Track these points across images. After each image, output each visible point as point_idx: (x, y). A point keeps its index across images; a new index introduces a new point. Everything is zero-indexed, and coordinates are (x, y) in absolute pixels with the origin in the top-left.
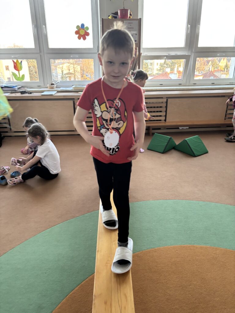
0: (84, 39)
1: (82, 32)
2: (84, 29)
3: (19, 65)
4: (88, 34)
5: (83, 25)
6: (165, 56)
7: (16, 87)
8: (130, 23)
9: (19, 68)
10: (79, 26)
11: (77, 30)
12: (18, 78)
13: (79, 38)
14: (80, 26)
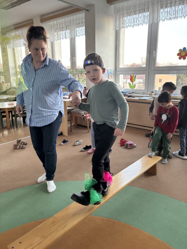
0: (184, 59)
1: (183, 54)
2: (185, 52)
5: (185, 49)
9: (133, 80)
10: (181, 49)
11: (179, 52)
12: (132, 87)
13: (180, 58)
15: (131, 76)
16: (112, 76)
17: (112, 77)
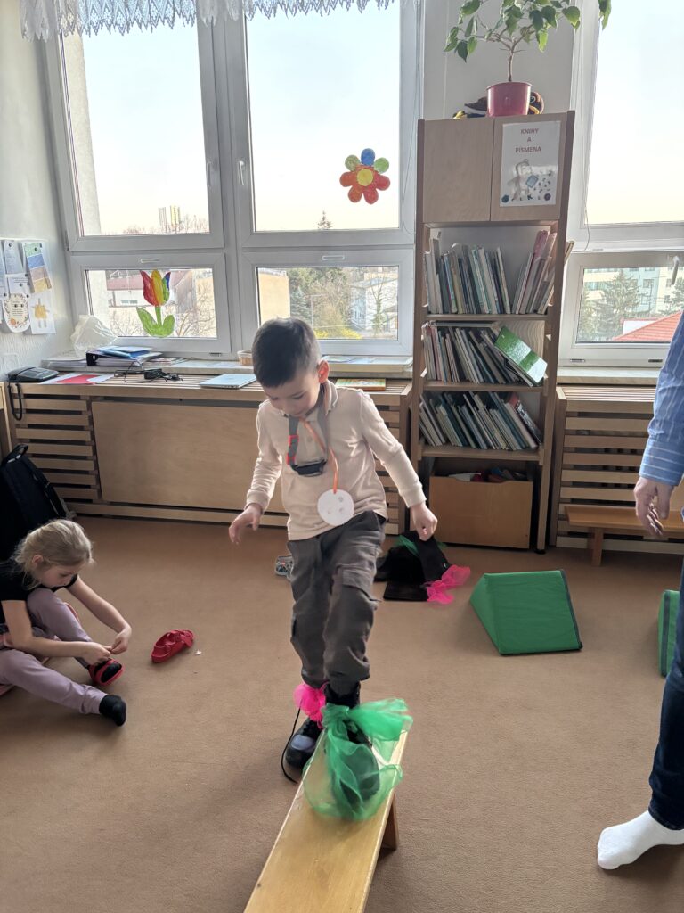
0: (372, 199)
1: (365, 178)
2: (372, 169)
3: (159, 287)
4: (384, 183)
5: (368, 155)
6: (672, 254)
7: (139, 358)
8: (527, 131)
9: (160, 298)
10: (356, 158)
11: (349, 171)
12: (155, 326)
13: (354, 197)
14: (359, 157)
15: (144, 275)
16: (50, 277)
17: (47, 281)
